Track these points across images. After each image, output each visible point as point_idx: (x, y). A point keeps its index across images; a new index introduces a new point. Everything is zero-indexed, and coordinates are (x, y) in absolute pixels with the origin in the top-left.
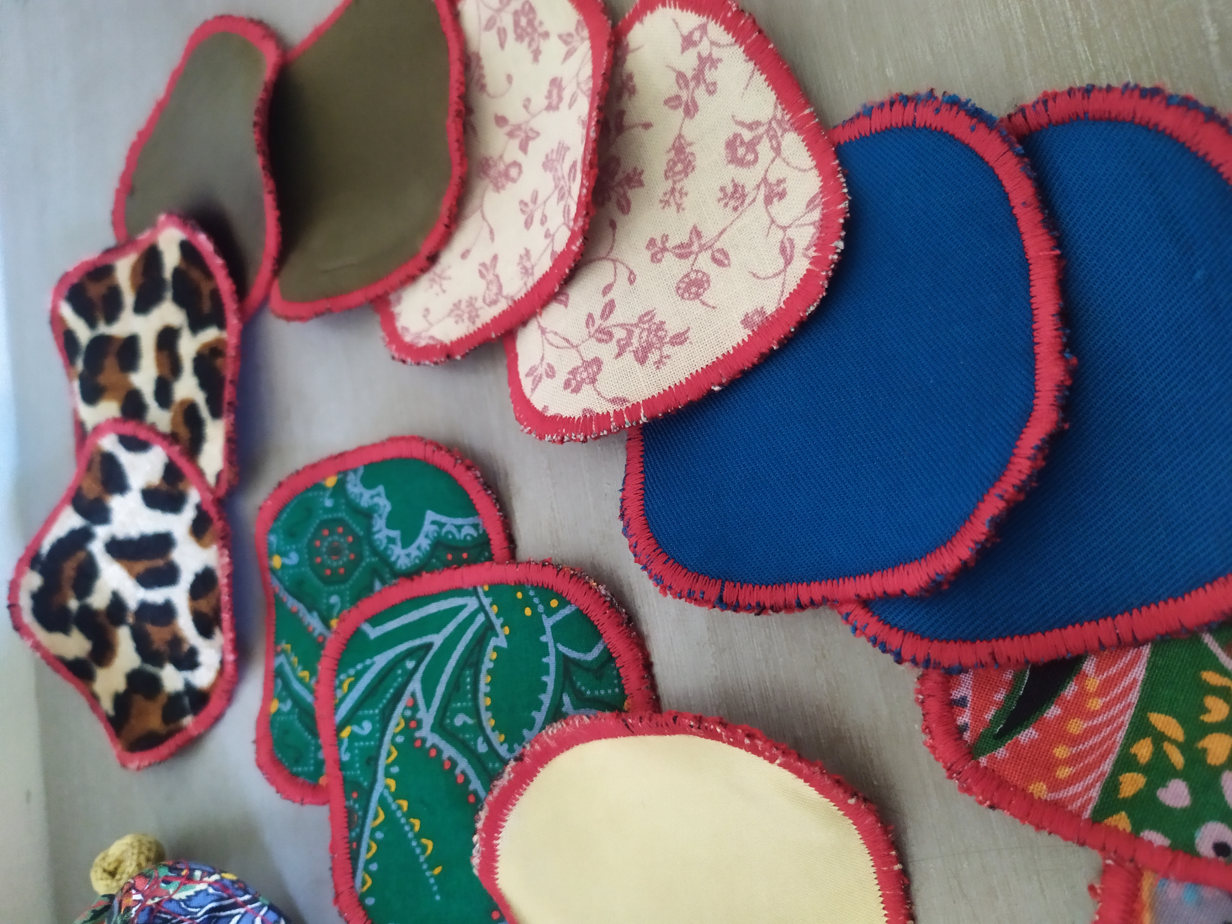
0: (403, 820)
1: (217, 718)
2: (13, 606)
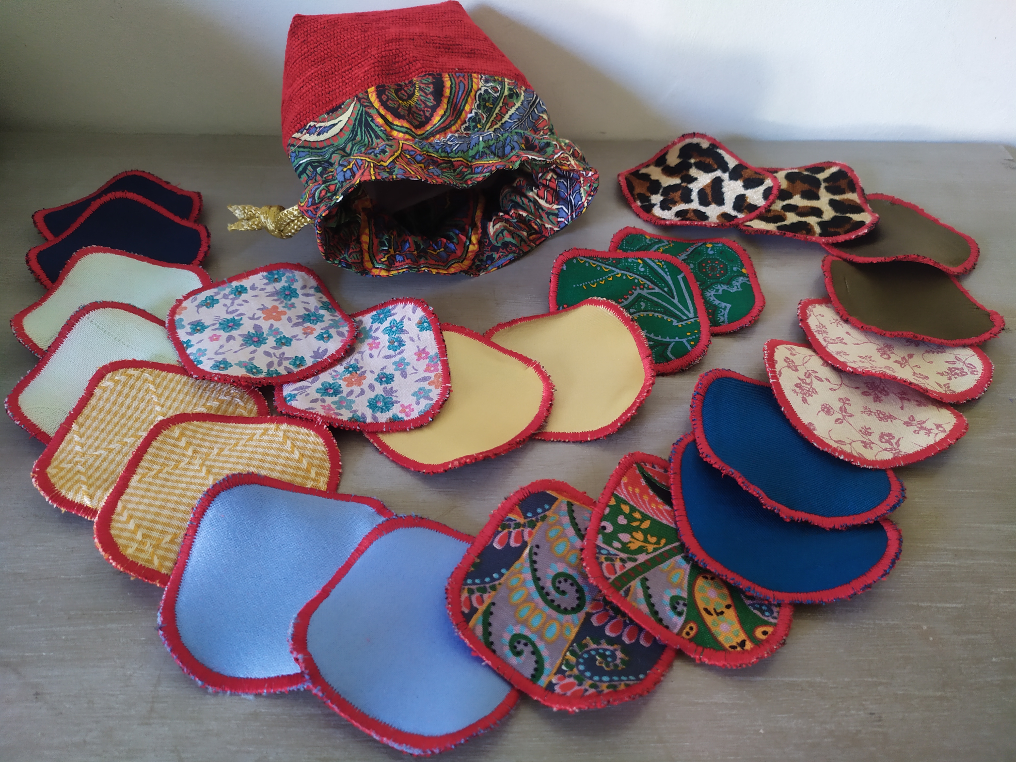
0: (604, 278)
1: (638, 216)
2: (694, 135)
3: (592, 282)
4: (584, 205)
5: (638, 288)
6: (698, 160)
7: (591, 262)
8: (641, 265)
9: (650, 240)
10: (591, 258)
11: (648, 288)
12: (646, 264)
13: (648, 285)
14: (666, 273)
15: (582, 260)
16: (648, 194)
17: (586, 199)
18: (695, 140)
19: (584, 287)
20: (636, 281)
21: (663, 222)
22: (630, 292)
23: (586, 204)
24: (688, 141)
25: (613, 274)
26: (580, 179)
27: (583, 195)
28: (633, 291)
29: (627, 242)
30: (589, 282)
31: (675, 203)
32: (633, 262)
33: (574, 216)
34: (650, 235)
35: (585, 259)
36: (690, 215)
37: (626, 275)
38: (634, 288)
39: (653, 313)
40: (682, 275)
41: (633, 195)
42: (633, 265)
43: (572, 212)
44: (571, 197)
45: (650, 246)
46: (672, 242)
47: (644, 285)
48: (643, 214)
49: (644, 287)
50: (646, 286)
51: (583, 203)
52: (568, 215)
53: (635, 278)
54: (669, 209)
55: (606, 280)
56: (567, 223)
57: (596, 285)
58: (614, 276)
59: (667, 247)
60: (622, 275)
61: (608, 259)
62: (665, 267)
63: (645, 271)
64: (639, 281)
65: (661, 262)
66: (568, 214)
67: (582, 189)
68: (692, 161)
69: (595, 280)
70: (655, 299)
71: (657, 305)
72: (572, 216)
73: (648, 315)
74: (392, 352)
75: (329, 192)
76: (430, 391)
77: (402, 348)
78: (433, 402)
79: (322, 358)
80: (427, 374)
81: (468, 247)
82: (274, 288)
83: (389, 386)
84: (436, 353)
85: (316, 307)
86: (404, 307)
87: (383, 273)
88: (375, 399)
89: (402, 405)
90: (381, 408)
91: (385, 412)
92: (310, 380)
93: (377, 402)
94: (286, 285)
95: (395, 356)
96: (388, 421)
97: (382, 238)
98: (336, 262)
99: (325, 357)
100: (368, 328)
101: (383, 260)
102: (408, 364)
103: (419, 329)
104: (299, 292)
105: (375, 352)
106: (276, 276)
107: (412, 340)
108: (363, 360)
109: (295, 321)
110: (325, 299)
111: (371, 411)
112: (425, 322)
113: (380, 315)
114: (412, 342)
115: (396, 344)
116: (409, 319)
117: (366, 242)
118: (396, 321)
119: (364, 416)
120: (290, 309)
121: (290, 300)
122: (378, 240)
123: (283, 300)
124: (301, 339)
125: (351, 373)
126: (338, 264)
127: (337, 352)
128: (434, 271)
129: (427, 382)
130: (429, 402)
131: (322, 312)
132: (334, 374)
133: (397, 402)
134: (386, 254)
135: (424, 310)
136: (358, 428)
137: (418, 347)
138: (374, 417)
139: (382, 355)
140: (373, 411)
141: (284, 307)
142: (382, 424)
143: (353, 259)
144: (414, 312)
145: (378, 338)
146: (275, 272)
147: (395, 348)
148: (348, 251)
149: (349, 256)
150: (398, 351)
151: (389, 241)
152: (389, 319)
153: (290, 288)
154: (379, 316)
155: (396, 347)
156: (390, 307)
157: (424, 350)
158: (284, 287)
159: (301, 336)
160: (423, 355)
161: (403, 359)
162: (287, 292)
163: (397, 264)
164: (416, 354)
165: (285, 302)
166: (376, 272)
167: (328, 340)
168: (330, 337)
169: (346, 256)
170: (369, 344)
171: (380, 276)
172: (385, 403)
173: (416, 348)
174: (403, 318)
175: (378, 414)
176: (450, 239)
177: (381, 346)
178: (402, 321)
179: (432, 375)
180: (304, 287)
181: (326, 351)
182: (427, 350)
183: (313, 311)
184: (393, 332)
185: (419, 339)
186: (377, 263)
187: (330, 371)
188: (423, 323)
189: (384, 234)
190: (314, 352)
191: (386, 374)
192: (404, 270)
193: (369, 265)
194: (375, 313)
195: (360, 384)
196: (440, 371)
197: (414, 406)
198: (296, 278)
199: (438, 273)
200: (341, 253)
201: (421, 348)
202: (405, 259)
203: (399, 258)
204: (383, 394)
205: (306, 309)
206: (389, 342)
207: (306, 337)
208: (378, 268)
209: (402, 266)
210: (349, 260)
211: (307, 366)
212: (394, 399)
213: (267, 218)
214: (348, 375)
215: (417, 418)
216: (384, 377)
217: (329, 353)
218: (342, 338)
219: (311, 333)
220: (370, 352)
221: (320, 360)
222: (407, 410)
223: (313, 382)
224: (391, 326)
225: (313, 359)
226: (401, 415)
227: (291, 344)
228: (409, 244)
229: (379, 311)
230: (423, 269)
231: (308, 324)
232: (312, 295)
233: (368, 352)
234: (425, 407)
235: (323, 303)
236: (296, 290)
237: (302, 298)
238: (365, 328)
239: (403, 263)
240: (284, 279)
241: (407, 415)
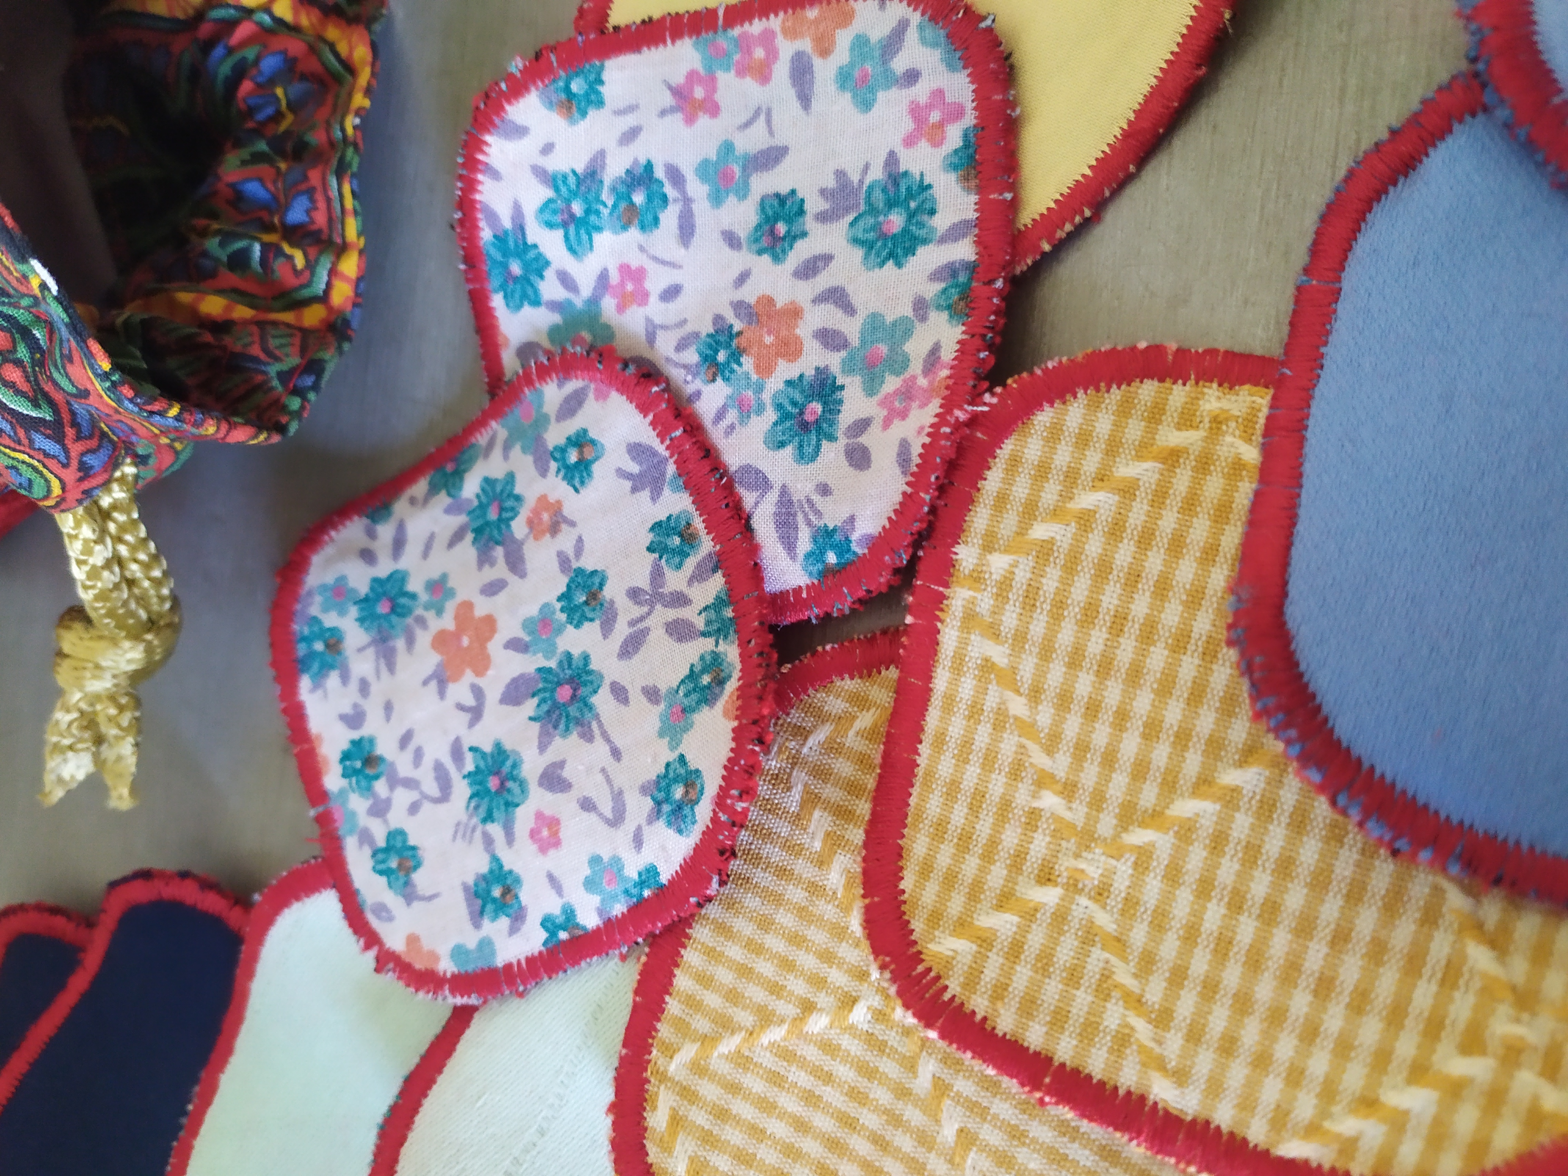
74: (670, 217)
76: (860, 43)
77: (659, 173)
78: (916, 19)
79: (664, 461)
80: (782, 70)
82: (361, 650)
83: (814, 205)
84: (696, 46)
85: (448, 511)
86: (496, 175)
87: (350, 265)
88: (868, 246)
89: (909, 141)
90: (911, 216)
91: (933, 200)
92: (748, 498)
93: (883, 236)
94: (354, 611)
95: (687, 201)
96: (973, 183)
97: (217, 260)
98: (295, 403)
99: (661, 449)
100: (556, 318)
101: (299, 260)
102: (727, 148)
103: (592, 113)
104: (384, 568)
105: (656, 282)
106: (319, 646)
107: (631, 135)
108: (685, 321)
109: (500, 570)
110: (420, 487)
111: (921, 251)
112: (567, 89)
113: (509, 277)
114: (642, 136)
115: (639, 198)
116: (548, 149)
117: (228, 309)
118: (550, 201)
119: (950, 271)
120: (451, 593)
121: (413, 596)
122: (224, 271)
123: (410, 620)
124: (580, 540)
125: (736, 356)
126: (304, 399)
127: (643, 409)
129: (818, 63)
130: (912, 35)
131: (471, 487)
132: (732, 416)
133: (892, 159)
134: (280, 252)
135: (517, 89)
136: (999, 284)
137: (663, 113)
138: (954, 234)
139: (674, 252)
140: (925, 241)
141: (440, 612)
142: (982, 206)
143: (288, 350)
144: (521, 131)
145: (603, 277)
146: (301, 649)
147: (657, 201)
148: (256, 360)
149: (277, 359)
150: (669, 190)
152: (536, 233)
153: (366, 599)
154: (515, 279)
155: (649, 199)
156: (486, 235)
157: (678, 92)
158: (361, 620)
159: (565, 541)
160: (699, 93)
161: (704, 170)
162: (382, 608)
163: (320, 219)
164: (690, 120)
165: (419, 611)
166: (342, 293)
167: (593, 442)
168: (581, 441)
169: (273, 369)
170: (621, 308)
171: (359, 279)
172: (891, 204)
173: (669, 119)
174: (540, 173)
175: (941, 222)
177: (636, 260)
178: (551, 180)
179: (786, 49)
180: (368, 556)
181: (636, 450)
182: (679, 78)
183: (461, 519)
184: (588, 212)
185: (632, 109)
186: (309, 284)
187: (716, 435)
188: (570, 96)
189: (205, 254)
190: (634, 490)
191: (758, 227)
192: (347, 189)
194: (497, 301)
195: (794, 313)
196: (775, 22)
197: (921, 91)
198: (329, 578)
201: (668, 100)
202: (303, 187)
204: (850, 218)
205: (457, 537)
206: (625, 227)
207: (572, 524)
208: (329, 285)
209: (329, 200)
210: (293, 361)
211: (692, 508)
212: (877, 174)
214: (748, 363)
215: (974, 78)
216: (772, 232)
217: (648, 436)
218: (591, 395)
219: (556, 510)
220: (653, 299)
221: (671, 469)
222: (935, 116)
223: (762, 483)
224: (565, 225)
225: (667, 492)
226: (954, 136)
227: (594, 573)
229: (495, 281)
230: (350, 131)
231: (519, 527)
232: (401, 528)
233: (655, 310)
234: (935, 45)
235: (433, 490)
236: (376, 581)
237: (409, 560)
238: (554, 332)
239: (319, 197)
240: (330, 620)
241: (957, 113)
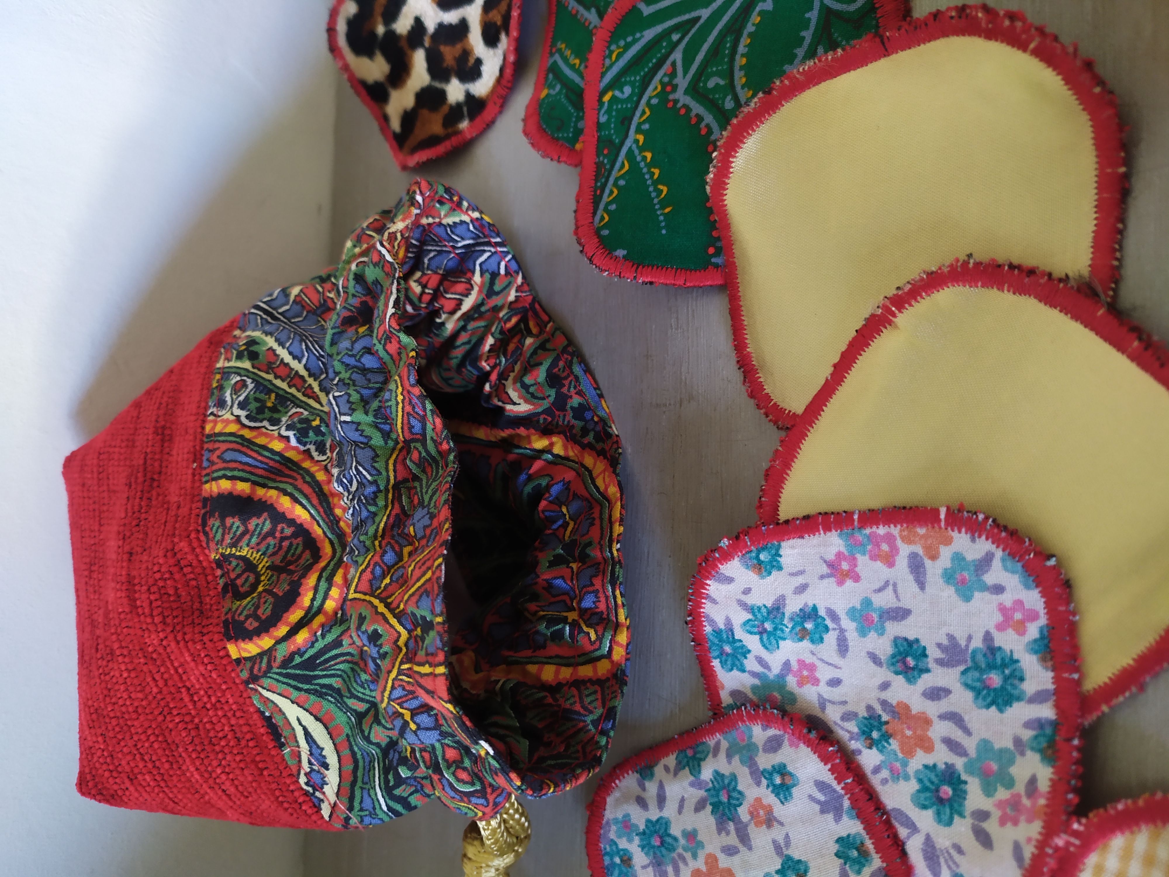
0: (645, 170)
1: (489, 125)
2: (331, 30)
3: (653, 195)
4: (477, 219)
5: (671, 97)
6: (380, 19)
7: (605, 198)
8: (617, 93)
9: (551, 87)
10: (596, 201)
11: (673, 74)
12: (616, 83)
13: (665, 75)
14: (635, 41)
15: (602, 218)
16: (445, 109)
17: (466, 213)
18: (342, 27)
19: (667, 210)
20: (655, 101)
21: (508, 71)
22: (683, 112)
23: (476, 215)
24: (342, 41)
25: (636, 152)
26: (423, 226)
27: (457, 220)
28: (679, 105)
29: (559, 129)
30: (656, 201)
31: (466, 53)
32: (609, 112)
33: (498, 240)
34: (538, 89)
35: (600, 212)
36: (496, 17)
37: (640, 124)
38: (670, 105)
39: (738, 57)
40: (642, 6)
41: (447, 137)
42: (617, 110)
43: (489, 244)
44: (460, 245)
45: (566, 84)
46: (553, 45)
47: (664, 85)
48: (487, 115)
49: (670, 83)
50: (666, 79)
51: (472, 220)
52: (495, 252)
53: (648, 104)
54: (479, 62)
55: (650, 166)
56: (509, 257)
57: (661, 187)
58: (642, 149)
59: (568, 53)
60: (638, 131)
61: (599, 166)
62: (622, 43)
63: (632, 84)
64: (656, 96)
65: (611, 52)
66: (493, 254)
67: (444, 222)
68: (381, 30)
69: (651, 189)
70: (700, 57)
71: (715, 52)
72: (497, 244)
73: (741, 68)
74: (831, 638)
75: (463, 762)
76: (957, 558)
77: (822, 612)
78: (999, 553)
79: (841, 797)
80: (902, 561)
81: (557, 456)
82: (644, 867)
83: (933, 653)
84: (840, 536)
85: (692, 785)
86: (714, 601)
87: (623, 638)
88: (977, 692)
89: (1000, 627)
90: (1006, 679)
91: (1021, 670)
92: (903, 832)
93: (988, 687)
94: (637, 840)
95: (842, 631)
96: (1050, 664)
97: (545, 635)
98: (603, 741)
99: (838, 788)
100: (756, 682)
101: (593, 637)
102: (867, 602)
103: (774, 573)
104: (654, 814)
105: (824, 674)
106: (617, 860)
107: (802, 589)
108: (845, 703)
109: (732, 839)
110: (671, 760)
111: (1016, 705)
112: (757, 557)
113: (722, 653)
114: (809, 590)
115: (809, 626)
116: (747, 591)
117: (557, 673)
118: (750, 620)
119: (1039, 724)
120: (701, 845)
121: (675, 839)
122: (549, 643)
123: (674, 855)
124: (787, 836)
125: (887, 736)
126: (608, 737)
127: (825, 759)
128: (618, 529)
129: (928, 563)
130: (997, 563)
131: (707, 774)
132: (885, 773)
133: (988, 637)
134: (581, 630)
135: (727, 556)
136: (1076, 742)
137: (822, 577)
138: (1039, 698)
139: (835, 659)
140: (1019, 699)
141: (695, 856)
142: (1057, 680)
143: (595, 704)
144: (730, 580)
145: (787, 665)
146: (607, 860)
147: (821, 628)
148: (578, 713)
149: (591, 712)
150: (829, 622)
151: (552, 621)
152: (739, 634)
153: (644, 833)
154: (727, 655)
155: (817, 626)
156: (708, 629)
157: (830, 565)
158: (643, 847)
159: (777, 834)
160: (845, 566)
161: (852, 613)
162: (655, 842)
163: (602, 606)
164: (840, 583)
165: (680, 850)
166: (618, 654)
167: (791, 774)
168: (782, 770)
169: (589, 719)
170: (800, 684)
171: (628, 645)
172: (991, 667)
173: (826, 581)
174: (743, 605)
175: (1029, 687)
176: (538, 494)
177: (809, 659)
178: (751, 609)
179: (905, 550)
180: (642, 802)
181: (821, 786)
182: (831, 556)
183: (702, 793)
184: (775, 629)
185: (801, 573)
186: (599, 648)
187: (875, 781)
188: (760, 563)
189: (537, 632)
190: (822, 812)
191: (893, 656)
192: (618, 593)
193: (603, 668)
194: (716, 663)
195: (927, 722)
196: (895, 530)
197: (1007, 599)
198: (620, 815)
199: (621, 521)
200: (584, 729)
201: (825, 570)
202: (591, 589)
203: (588, 602)
204: (962, 668)
205: (699, 807)
206: (801, 639)
207: (781, 824)
208: (611, 649)
209: (607, 598)
210: (599, 712)
211: (863, 833)
212: (977, 643)
213: (488, 866)
214: (894, 744)
215: (1043, 594)
216: (905, 663)
217: (829, 778)
218: (786, 743)
219: (769, 810)
220: (822, 684)
221: (846, 803)
222: (1018, 616)
223: (914, 828)
224: (761, 633)
225: (845, 818)
226: (1033, 631)
227: (799, 861)
228: (556, 578)
229: (714, 653)
230: (615, 553)
231: (743, 813)
232: (661, 787)
233: (824, 689)
234: (1013, 572)
235: (679, 767)
236: (648, 821)
237: (670, 811)
238: (754, 688)
239: (601, 595)
240: (623, 844)
241: (1033, 616)
